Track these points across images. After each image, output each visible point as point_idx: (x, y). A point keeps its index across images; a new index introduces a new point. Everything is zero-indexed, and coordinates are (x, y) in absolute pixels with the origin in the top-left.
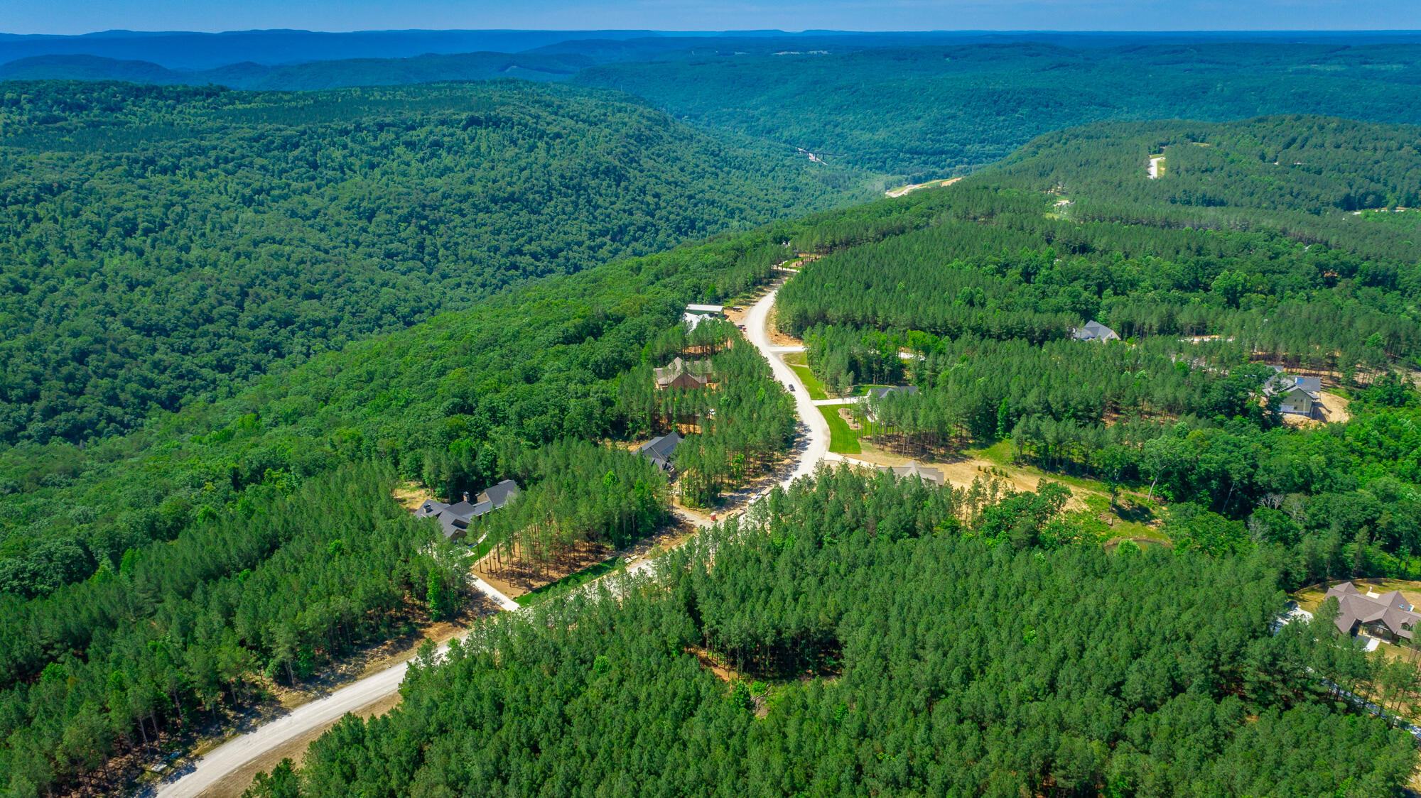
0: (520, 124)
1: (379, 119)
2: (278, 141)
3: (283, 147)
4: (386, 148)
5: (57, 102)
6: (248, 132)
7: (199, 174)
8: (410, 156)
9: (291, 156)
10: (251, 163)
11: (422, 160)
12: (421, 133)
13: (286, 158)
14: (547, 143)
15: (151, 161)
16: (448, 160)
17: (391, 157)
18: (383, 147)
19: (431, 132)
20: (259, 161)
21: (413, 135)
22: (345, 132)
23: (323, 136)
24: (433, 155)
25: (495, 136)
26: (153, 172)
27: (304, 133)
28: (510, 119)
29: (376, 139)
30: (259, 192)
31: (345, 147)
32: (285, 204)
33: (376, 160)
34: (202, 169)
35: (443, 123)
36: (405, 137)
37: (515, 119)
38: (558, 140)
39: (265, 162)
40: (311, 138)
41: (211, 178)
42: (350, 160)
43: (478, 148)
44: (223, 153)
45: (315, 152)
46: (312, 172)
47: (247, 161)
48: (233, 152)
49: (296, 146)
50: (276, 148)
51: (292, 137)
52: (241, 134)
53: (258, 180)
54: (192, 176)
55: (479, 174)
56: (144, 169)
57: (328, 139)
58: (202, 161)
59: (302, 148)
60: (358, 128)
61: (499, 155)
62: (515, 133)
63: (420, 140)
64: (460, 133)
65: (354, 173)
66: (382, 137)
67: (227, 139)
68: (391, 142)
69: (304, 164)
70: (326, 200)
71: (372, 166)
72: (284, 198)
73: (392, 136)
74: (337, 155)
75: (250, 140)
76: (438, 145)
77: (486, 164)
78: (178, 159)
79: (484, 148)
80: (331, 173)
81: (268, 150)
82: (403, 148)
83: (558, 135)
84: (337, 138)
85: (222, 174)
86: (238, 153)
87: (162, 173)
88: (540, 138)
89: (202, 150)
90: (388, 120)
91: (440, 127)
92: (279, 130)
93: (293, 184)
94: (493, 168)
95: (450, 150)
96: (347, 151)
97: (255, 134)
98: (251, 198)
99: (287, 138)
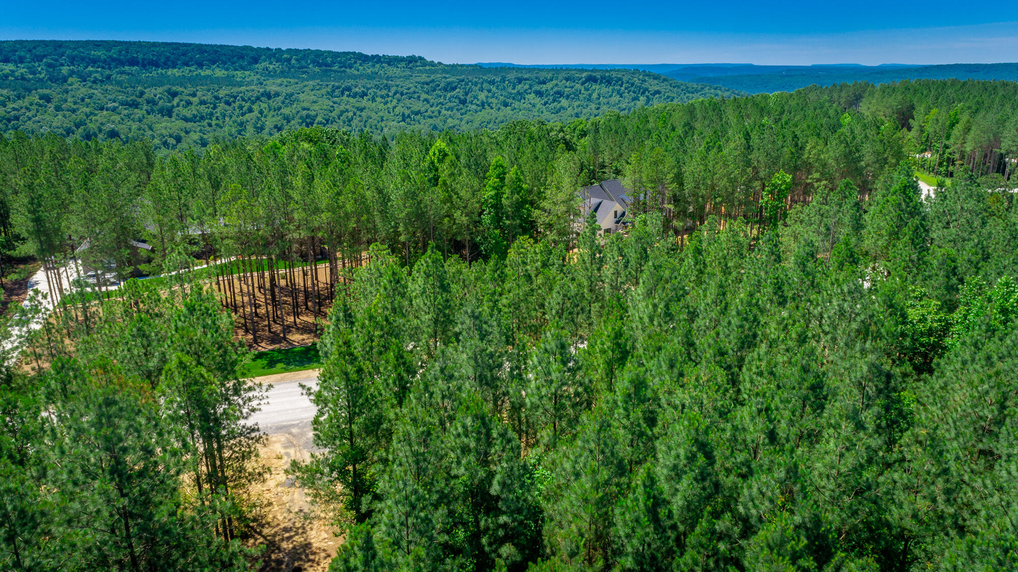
0: (628, 82)
1: (520, 75)
2: (442, 85)
3: (445, 89)
4: (521, 96)
5: (313, 62)
6: (424, 78)
7: (379, 99)
8: (538, 100)
9: (449, 95)
10: (419, 97)
11: (546, 103)
12: (549, 85)
13: (445, 96)
14: (648, 97)
15: (349, 89)
16: (564, 102)
17: (523, 101)
18: (519, 93)
19: (557, 85)
20: (424, 96)
21: (544, 88)
22: (492, 82)
23: (476, 84)
24: (554, 101)
25: (605, 89)
26: (349, 96)
27: (463, 80)
28: (620, 79)
29: (514, 89)
30: (417, 113)
31: (489, 91)
32: (430, 121)
33: (510, 101)
34: (382, 97)
35: (567, 79)
36: (537, 87)
37: (625, 79)
38: (658, 95)
39: (429, 97)
40: (467, 84)
41: (386, 103)
42: (490, 100)
43: (590, 95)
44: (400, 89)
45: (467, 94)
46: (461, 106)
47: (416, 96)
48: (409, 89)
49: (454, 89)
50: (440, 90)
51: (453, 82)
52: (418, 79)
53: (417, 106)
54: (373, 100)
55: (584, 111)
56: (343, 94)
57: (479, 86)
58: (384, 92)
59: (458, 90)
60: (503, 80)
61: (605, 100)
62: (623, 88)
63: (547, 90)
64: (578, 86)
65: (492, 108)
66: (519, 87)
67: (407, 82)
68: (525, 91)
69: (457, 101)
70: (463, 122)
71: (506, 105)
72: (431, 117)
73: (527, 87)
74: (482, 96)
75: (423, 83)
76: (560, 94)
77: (593, 106)
78: (368, 89)
79: (595, 96)
80: (474, 107)
81: (434, 90)
82: (533, 95)
83: (658, 92)
84: (485, 85)
85: (395, 101)
86: (412, 90)
87: (354, 97)
88: (643, 93)
89: (388, 87)
90: (526, 76)
91: (564, 81)
92: (445, 78)
93: (444, 112)
94: (598, 109)
95: (568, 97)
96: (490, 94)
97: (428, 80)
98: (409, 116)
99: (449, 83)
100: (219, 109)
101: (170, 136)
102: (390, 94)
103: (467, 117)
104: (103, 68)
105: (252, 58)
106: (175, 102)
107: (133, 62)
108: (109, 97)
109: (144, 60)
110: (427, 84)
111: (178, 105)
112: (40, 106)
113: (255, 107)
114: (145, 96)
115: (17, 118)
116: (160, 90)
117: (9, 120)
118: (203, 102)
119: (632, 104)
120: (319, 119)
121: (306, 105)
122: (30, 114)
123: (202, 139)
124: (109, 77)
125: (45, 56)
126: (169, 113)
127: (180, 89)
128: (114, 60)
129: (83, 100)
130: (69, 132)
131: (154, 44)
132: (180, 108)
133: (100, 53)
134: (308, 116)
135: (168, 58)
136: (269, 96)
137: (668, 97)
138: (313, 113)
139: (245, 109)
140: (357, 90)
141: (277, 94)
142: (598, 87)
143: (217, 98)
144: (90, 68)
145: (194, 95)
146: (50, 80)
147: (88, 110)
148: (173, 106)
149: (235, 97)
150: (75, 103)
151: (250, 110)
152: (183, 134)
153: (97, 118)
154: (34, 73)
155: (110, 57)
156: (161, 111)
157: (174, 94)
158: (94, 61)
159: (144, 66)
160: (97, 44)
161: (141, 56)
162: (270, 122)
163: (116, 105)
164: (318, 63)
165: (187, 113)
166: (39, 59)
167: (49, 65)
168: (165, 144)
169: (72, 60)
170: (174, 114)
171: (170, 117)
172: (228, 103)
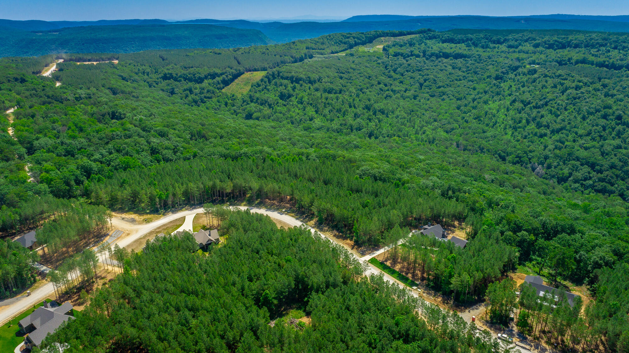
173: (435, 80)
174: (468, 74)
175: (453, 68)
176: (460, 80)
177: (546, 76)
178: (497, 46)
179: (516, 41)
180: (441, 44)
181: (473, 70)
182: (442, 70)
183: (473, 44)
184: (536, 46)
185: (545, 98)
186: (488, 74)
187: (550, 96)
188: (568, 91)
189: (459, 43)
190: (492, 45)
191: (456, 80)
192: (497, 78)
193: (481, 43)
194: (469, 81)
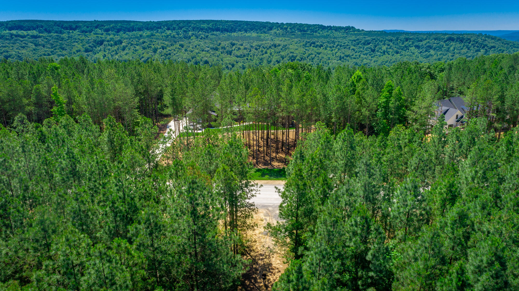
0: (474, 41)
1: (407, 37)
2: (363, 42)
3: (364, 44)
4: (407, 48)
6: (353, 38)
7: (328, 49)
8: (416, 50)
9: (366, 47)
10: (350, 48)
11: (420, 53)
12: (424, 42)
13: (364, 48)
14: (486, 50)
15: (314, 43)
16: (432, 52)
17: (407, 51)
18: (406, 47)
19: (429, 42)
20: (352, 47)
22: (391, 41)
23: (381, 41)
24: (426, 51)
25: (458, 45)
26: (313, 47)
27: (375, 39)
28: (469, 39)
29: (403, 44)
30: (347, 56)
31: (389, 45)
32: (354, 60)
33: (400, 51)
34: (330, 47)
35: (435, 39)
36: (416, 44)
37: (472, 39)
38: (493, 49)
39: (355, 48)
40: (376, 41)
41: (332, 51)
42: (388, 50)
43: (449, 48)
44: (340, 44)
45: (376, 46)
46: (372, 53)
47: (348, 47)
48: (345, 43)
49: (369, 44)
50: (361, 44)
51: (369, 40)
52: (351, 38)
53: (348, 52)
54: (326, 49)
55: (444, 57)
56: (311, 45)
57: (383, 42)
58: (332, 45)
59: (371, 44)
60: (397, 39)
61: (458, 51)
62: (470, 45)
63: (422, 45)
64: (442, 43)
65: (389, 54)
66: (406, 43)
67: (344, 40)
68: (409, 46)
69: (370, 50)
70: (372, 61)
71: (397, 53)
72: (355, 58)
73: (411, 43)
74: (384, 48)
75: (353, 41)
76: (430, 47)
77: (450, 54)
78: (324, 43)
79: (452, 48)
80: (379, 53)
81: (358, 44)
82: (414, 48)
83: (494, 47)
84: (387, 42)
85: (337, 50)
86: (346, 44)
87: (316, 47)
88: (483, 47)
89: (334, 42)
90: (411, 37)
91: (433, 40)
92: (365, 38)
93: (362, 56)
94: (453, 56)
95: (435, 49)
96: (389, 47)
97: (356, 39)
98: (343, 58)
99: (366, 41)
100: (252, 52)
101: (230, 64)
102: (335, 46)
103: (374, 59)
104: (205, 32)
105: (269, 27)
106: (233, 49)
107: (218, 30)
108: (207, 45)
109: (222, 28)
110: (355, 41)
111: (234, 50)
112: (179, 49)
113: (268, 51)
114: (221, 45)
115: (170, 54)
116: (228, 42)
117: (167, 55)
118: (245, 49)
119: (476, 54)
120: (298, 58)
121: (292, 50)
122: (175, 52)
123: (243, 66)
124: (207, 37)
125: (183, 27)
126: (230, 53)
127: (236, 42)
128: (210, 28)
129: (196, 47)
130: (189, 60)
131: (227, 21)
132: (235, 51)
133: (205, 26)
134: (292, 56)
135: (232, 28)
136: (275, 46)
137: (500, 50)
138: (295, 55)
139: (264, 52)
140: (318, 43)
141: (279, 45)
142: (454, 44)
143: (252, 47)
144: (200, 33)
145: (242, 45)
146: (184, 37)
147: (197, 51)
148: (232, 50)
149: (260, 46)
150: (193, 48)
151: (266, 53)
152: (235, 63)
153: (201, 55)
154: (178, 35)
155: (209, 27)
156: (227, 52)
157: (233, 45)
158: (202, 29)
159: (222, 31)
160: (204, 22)
161: (221, 27)
162: (274, 59)
163: (209, 49)
164: (300, 30)
165: (238, 53)
166: (181, 28)
167: (185, 31)
168: (227, 67)
169: (194, 29)
170: (232, 54)
171: (231, 55)
172: (256, 49)
173: (19, 56)
174: (56, 49)
175: (36, 45)
176: (49, 55)
177: (132, 45)
178: (71, 31)
179: (88, 27)
180: (7, 31)
181: (58, 47)
182: (23, 47)
183: (46, 30)
184: (107, 30)
185: (143, 57)
186: (77, 49)
187: (146, 56)
188: (159, 50)
189: (30, 30)
190: (65, 31)
191: (45, 55)
192: (87, 51)
193: (53, 30)
194: (59, 55)
